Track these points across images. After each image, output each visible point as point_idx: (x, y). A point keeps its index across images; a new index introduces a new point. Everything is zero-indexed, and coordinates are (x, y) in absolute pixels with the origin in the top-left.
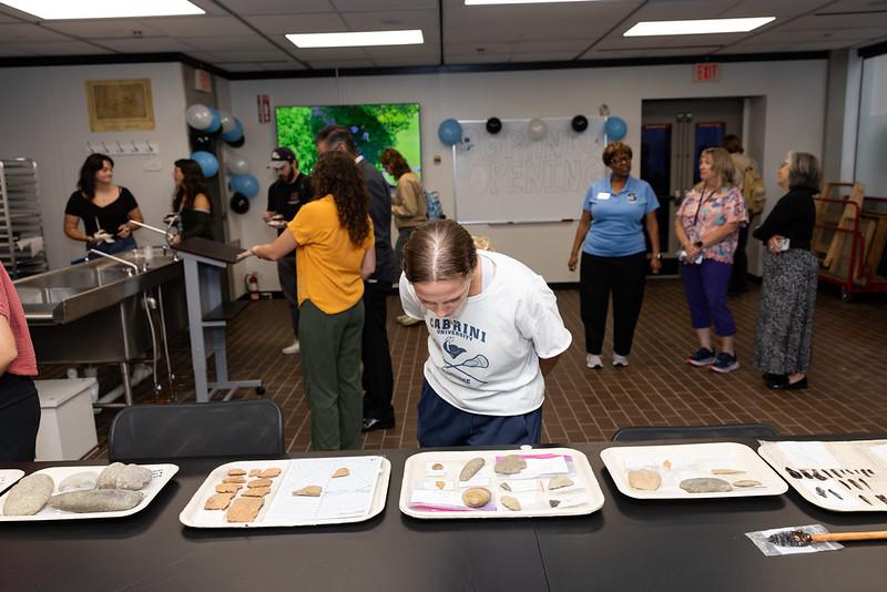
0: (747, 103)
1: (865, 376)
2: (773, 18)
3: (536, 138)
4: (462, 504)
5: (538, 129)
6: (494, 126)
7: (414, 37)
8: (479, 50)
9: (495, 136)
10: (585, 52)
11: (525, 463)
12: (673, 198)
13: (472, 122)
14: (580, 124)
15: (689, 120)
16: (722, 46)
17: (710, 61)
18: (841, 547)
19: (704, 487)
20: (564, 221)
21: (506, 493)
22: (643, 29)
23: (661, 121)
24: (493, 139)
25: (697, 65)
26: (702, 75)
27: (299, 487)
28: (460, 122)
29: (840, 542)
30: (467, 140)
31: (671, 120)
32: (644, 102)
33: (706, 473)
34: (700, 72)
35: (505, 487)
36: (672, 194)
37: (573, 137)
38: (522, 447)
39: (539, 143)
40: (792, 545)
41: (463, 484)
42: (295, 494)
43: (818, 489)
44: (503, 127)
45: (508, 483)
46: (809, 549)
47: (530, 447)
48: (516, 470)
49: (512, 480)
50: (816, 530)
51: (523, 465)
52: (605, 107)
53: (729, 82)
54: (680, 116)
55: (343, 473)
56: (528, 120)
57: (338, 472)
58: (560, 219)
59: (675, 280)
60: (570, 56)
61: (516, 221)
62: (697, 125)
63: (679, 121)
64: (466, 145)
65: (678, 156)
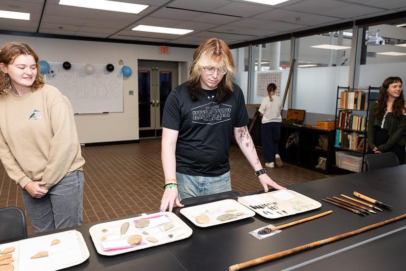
0: (180, 65)
1: (234, 172)
2: (193, 31)
3: (89, 73)
4: (129, 245)
5: (90, 69)
6: (67, 66)
7: (26, 16)
8: (60, 28)
9: (68, 70)
10: (112, 35)
11: (149, 221)
12: (152, 103)
13: (55, 63)
14: (110, 68)
15: (157, 70)
16: (171, 40)
17: (165, 45)
18: (281, 231)
19: (227, 218)
20: (104, 113)
21: (146, 236)
22: (141, 28)
23: (146, 69)
24: (66, 72)
25: (160, 46)
26: (163, 51)
27: (34, 254)
28: (48, 62)
29: (280, 229)
30: (52, 72)
31: (149, 69)
32: (139, 60)
33: (223, 213)
34: (162, 50)
35: (145, 233)
36: (151, 101)
37: (107, 74)
38: (142, 214)
39: (90, 76)
40: (265, 234)
41: (123, 236)
42: (33, 258)
43: (264, 212)
44: (72, 66)
45: (145, 231)
46: (271, 234)
47: (146, 214)
48: (146, 225)
49: (146, 229)
50: (271, 226)
51: (149, 222)
52: (121, 61)
53: (173, 55)
54: (153, 68)
55: (56, 242)
56: (85, 64)
57: (52, 242)
58: (102, 112)
59: (154, 139)
60: (105, 36)
61: (80, 113)
62: (160, 72)
63: (153, 70)
64: (51, 74)
65: (153, 85)
